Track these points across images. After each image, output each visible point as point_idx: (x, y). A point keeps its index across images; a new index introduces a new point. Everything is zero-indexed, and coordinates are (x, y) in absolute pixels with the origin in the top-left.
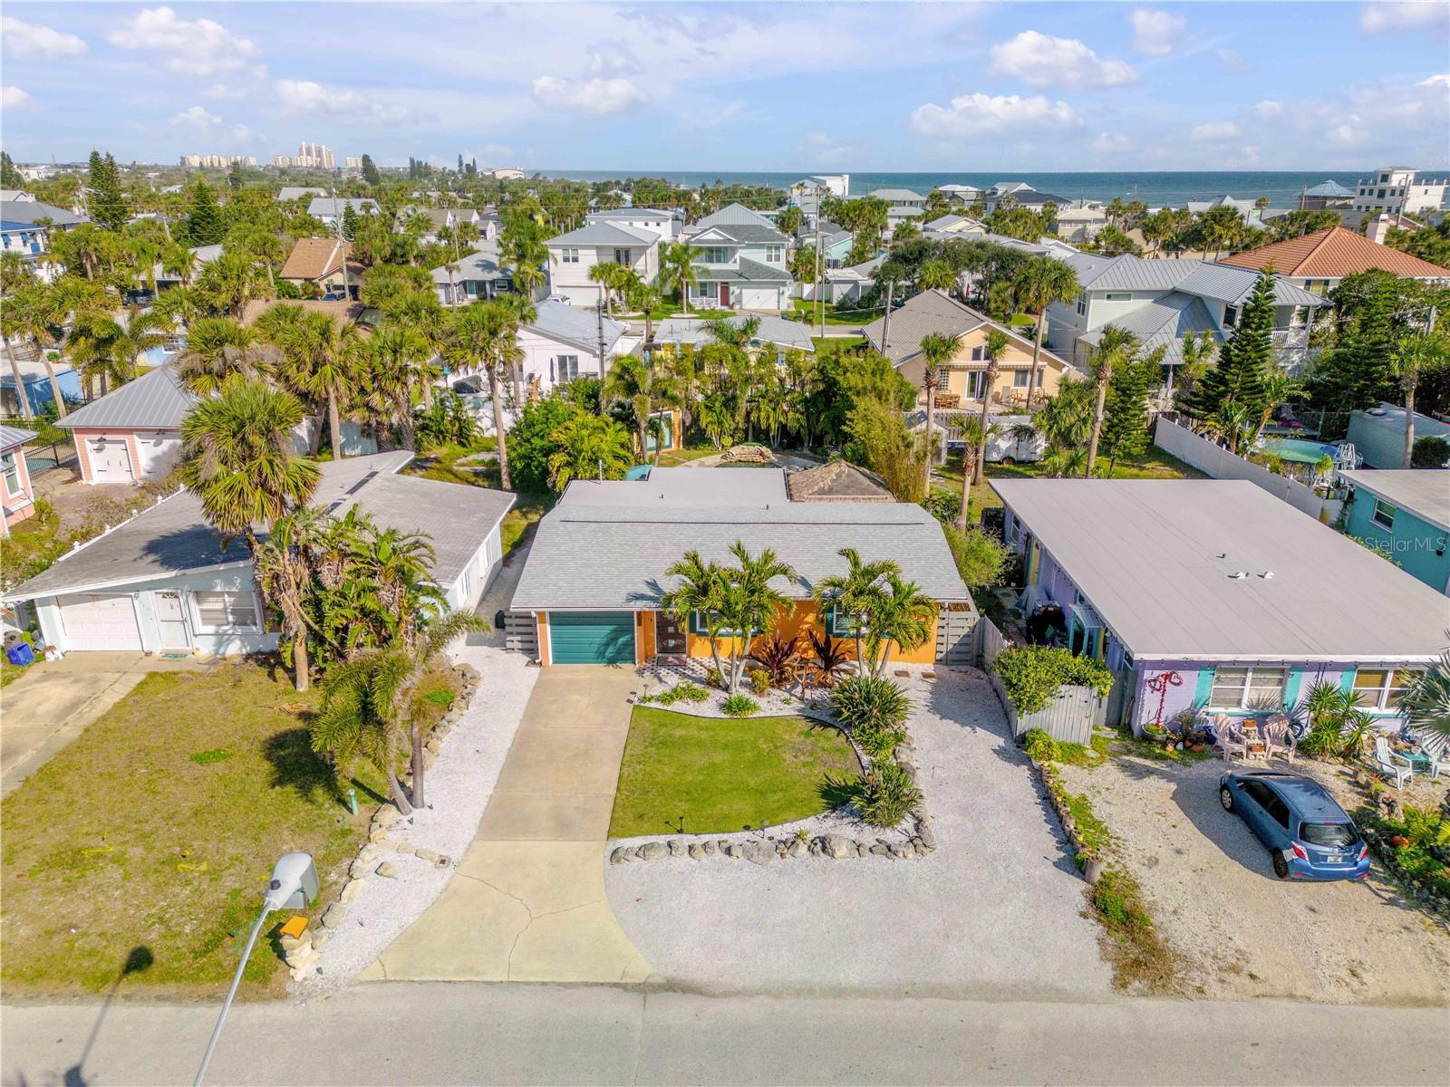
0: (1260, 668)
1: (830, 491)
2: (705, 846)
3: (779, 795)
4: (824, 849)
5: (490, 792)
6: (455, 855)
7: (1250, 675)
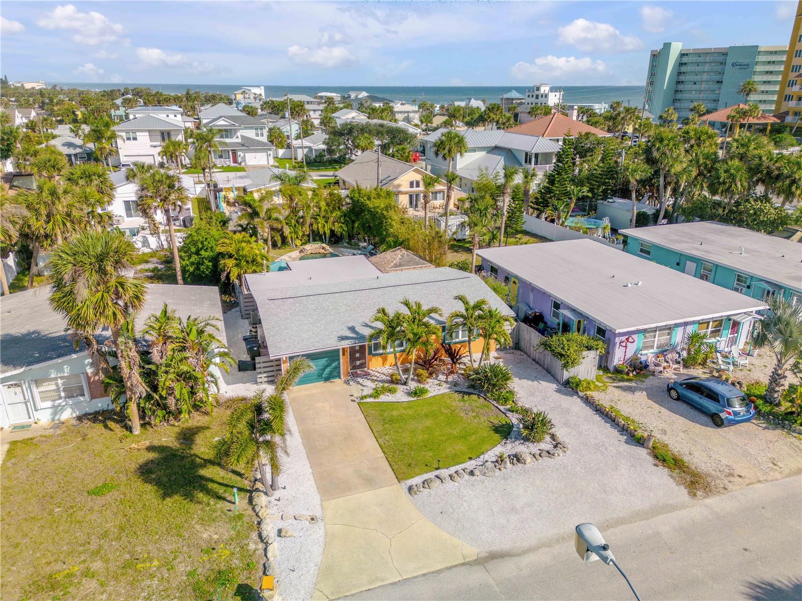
0: (661, 329)
1: (400, 265)
2: (456, 472)
3: (473, 437)
4: (518, 460)
5: (311, 471)
6: (318, 513)
7: (657, 332)
